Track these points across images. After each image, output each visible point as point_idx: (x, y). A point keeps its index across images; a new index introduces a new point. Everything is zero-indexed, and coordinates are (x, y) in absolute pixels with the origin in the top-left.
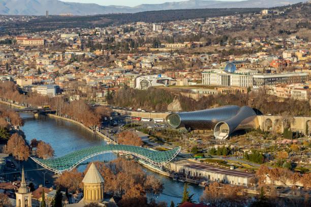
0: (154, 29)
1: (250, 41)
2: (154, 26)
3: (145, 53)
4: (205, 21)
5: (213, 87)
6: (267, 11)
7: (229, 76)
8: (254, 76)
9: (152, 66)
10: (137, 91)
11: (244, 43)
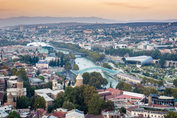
0: (130, 29)
1: (161, 34)
2: (130, 28)
3: (123, 37)
4: (148, 27)
5: (140, 49)
6: (170, 24)
7: (146, 46)
8: (155, 46)
9: (125, 41)
10: (116, 50)
11: (158, 34)
